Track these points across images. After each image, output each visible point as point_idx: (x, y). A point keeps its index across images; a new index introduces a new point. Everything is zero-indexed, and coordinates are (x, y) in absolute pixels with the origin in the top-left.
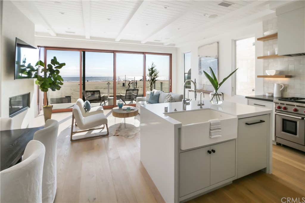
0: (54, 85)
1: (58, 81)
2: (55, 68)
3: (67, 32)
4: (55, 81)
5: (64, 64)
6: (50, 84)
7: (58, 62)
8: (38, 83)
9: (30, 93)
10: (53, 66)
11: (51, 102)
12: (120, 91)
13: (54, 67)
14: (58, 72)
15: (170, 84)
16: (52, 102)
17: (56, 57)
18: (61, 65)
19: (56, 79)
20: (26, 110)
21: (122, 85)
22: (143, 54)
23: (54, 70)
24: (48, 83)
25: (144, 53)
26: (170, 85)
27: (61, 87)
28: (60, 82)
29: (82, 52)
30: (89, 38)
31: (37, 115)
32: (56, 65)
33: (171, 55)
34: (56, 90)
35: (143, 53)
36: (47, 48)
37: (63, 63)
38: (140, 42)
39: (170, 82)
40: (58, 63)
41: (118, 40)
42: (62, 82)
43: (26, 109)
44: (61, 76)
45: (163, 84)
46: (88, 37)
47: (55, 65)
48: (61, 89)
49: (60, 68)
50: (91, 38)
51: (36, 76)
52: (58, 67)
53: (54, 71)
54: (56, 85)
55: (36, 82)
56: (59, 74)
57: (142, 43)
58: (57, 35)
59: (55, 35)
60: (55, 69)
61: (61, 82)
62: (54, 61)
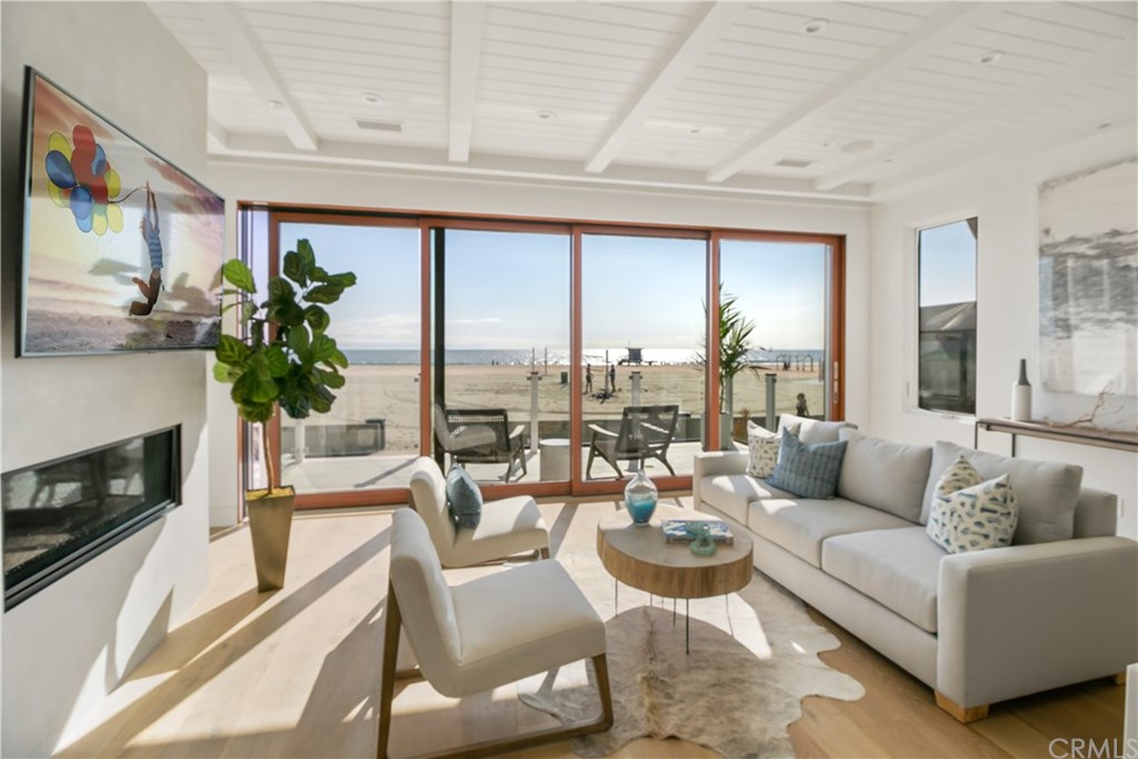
0: (300, 386)
1: (320, 365)
2: (306, 298)
3: (363, 124)
4: (306, 368)
5: (349, 279)
6: (279, 381)
7: (321, 269)
8: (226, 374)
9: (179, 427)
10: (296, 286)
11: (308, 449)
12: (555, 402)
13: (300, 293)
14: (320, 319)
15: (836, 383)
16: (311, 450)
17: (312, 243)
18: (335, 286)
19: (309, 357)
20: (157, 522)
21: (559, 380)
22: (708, 239)
23: (300, 308)
24: (265, 377)
25: (713, 235)
26: (836, 390)
27: (334, 398)
28: (329, 370)
29: (433, 232)
30: (465, 158)
31: (239, 522)
32: (312, 285)
33: (838, 243)
34: (311, 412)
35: (707, 234)
36: (280, 214)
37: (344, 271)
38: (699, 174)
39: (836, 377)
40: (320, 274)
41: (598, 164)
42: (341, 371)
43: (156, 517)
44: (333, 342)
45: (777, 385)
46: (459, 152)
47: (303, 285)
48: (333, 406)
49: (328, 302)
50: (476, 157)
51: (215, 341)
52: (320, 296)
53: (300, 315)
54: (312, 387)
55: (216, 369)
56: (329, 332)
57: (712, 179)
58: (322, 143)
59: (312, 146)
60: (304, 305)
61: (335, 370)
62: (301, 262)
